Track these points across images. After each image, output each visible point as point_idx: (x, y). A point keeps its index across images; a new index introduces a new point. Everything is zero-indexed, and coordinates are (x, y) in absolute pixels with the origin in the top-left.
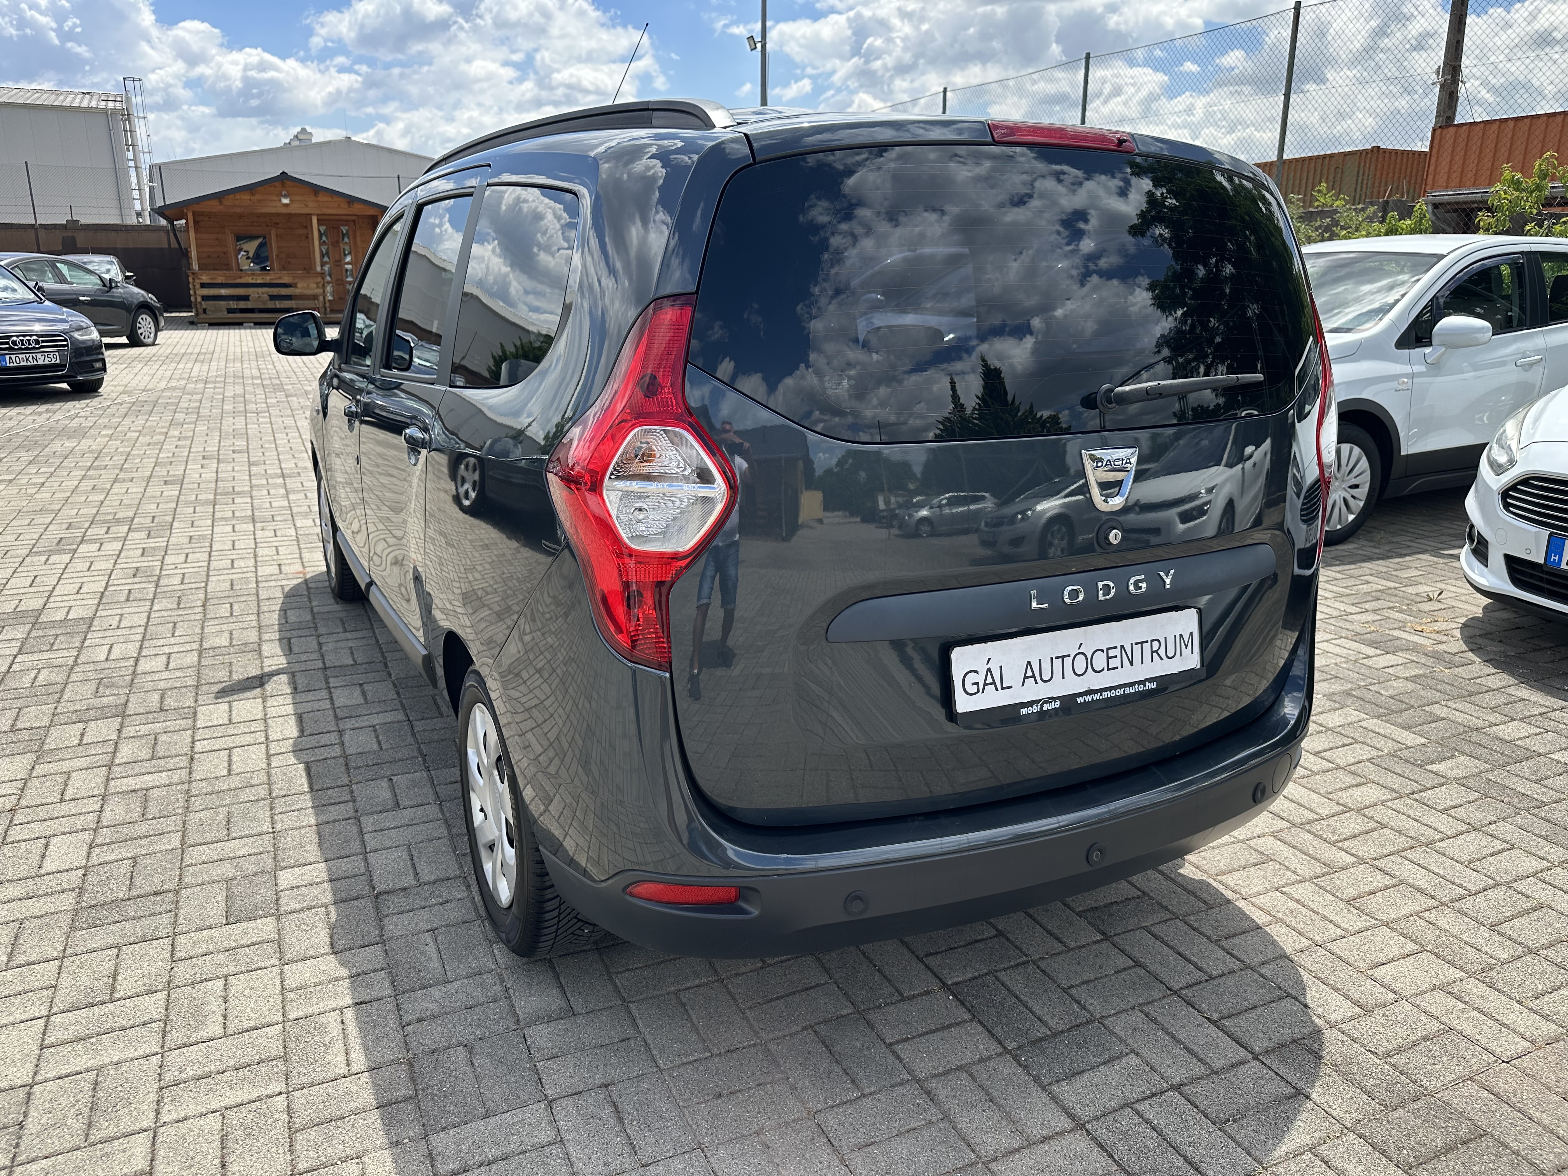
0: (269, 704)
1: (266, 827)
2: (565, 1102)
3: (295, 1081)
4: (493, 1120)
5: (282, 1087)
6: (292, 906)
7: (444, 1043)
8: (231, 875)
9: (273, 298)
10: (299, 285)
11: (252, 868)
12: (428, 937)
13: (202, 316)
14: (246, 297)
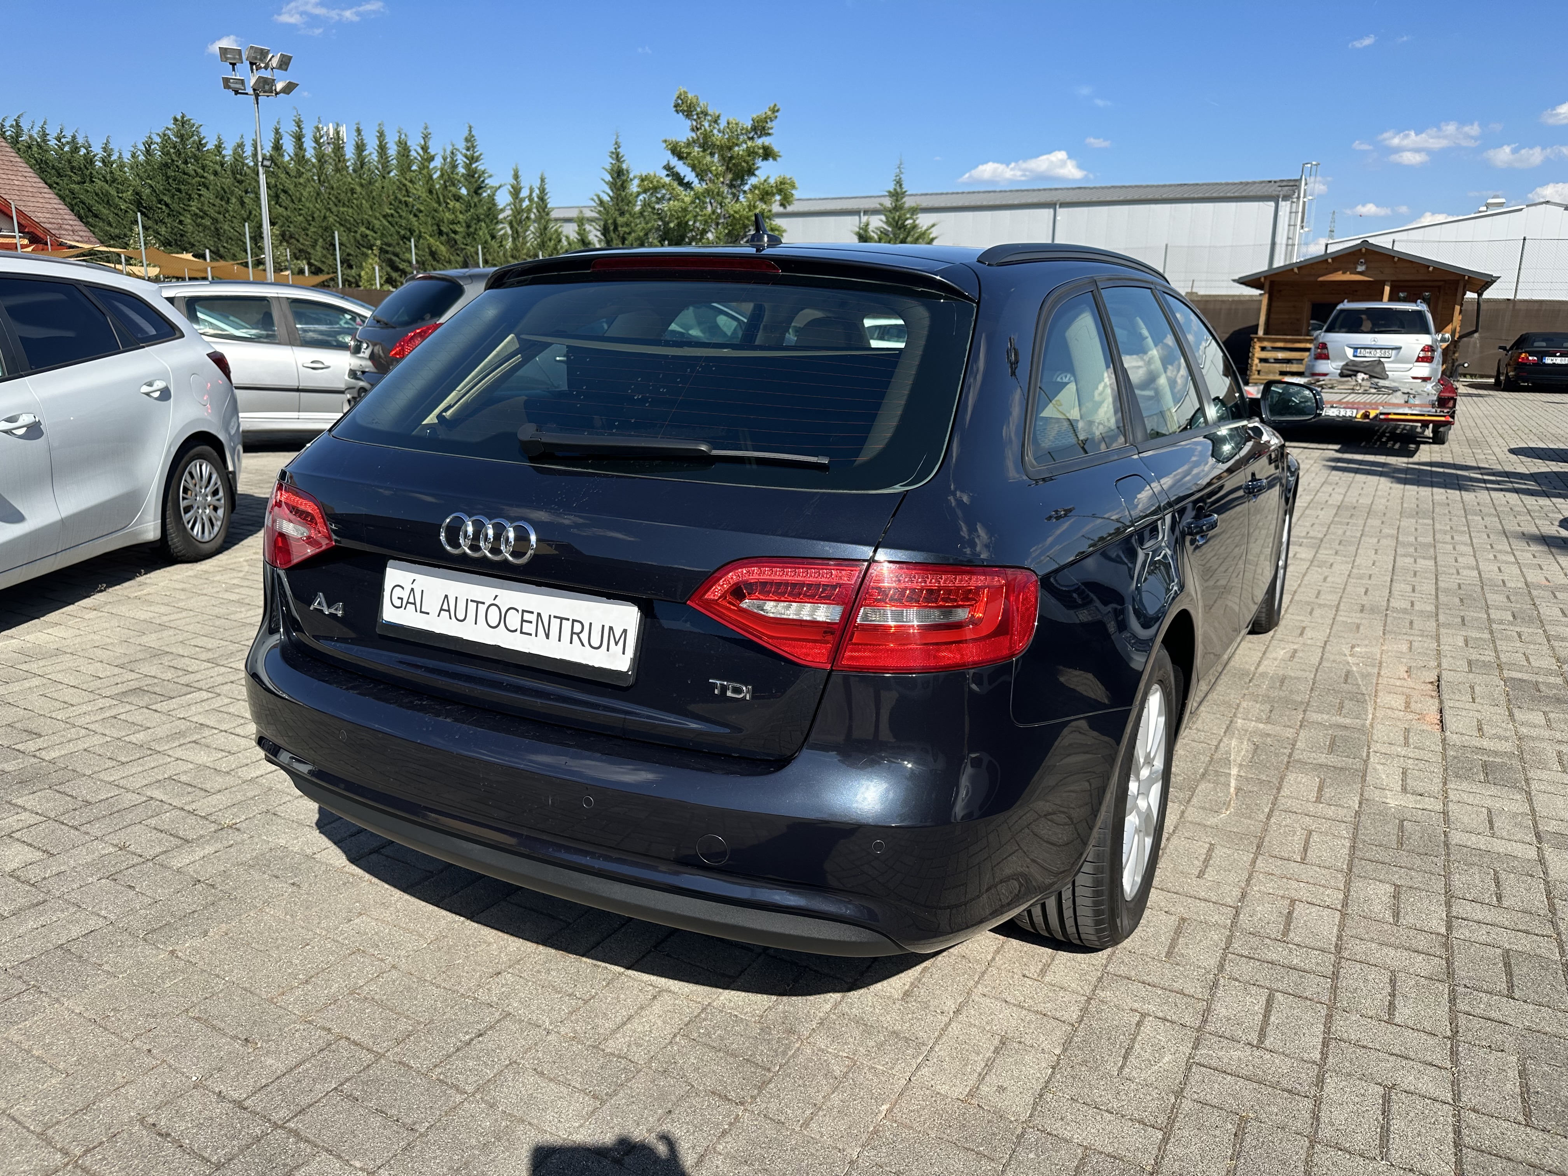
13: (1256, 376)
14: (1300, 361)
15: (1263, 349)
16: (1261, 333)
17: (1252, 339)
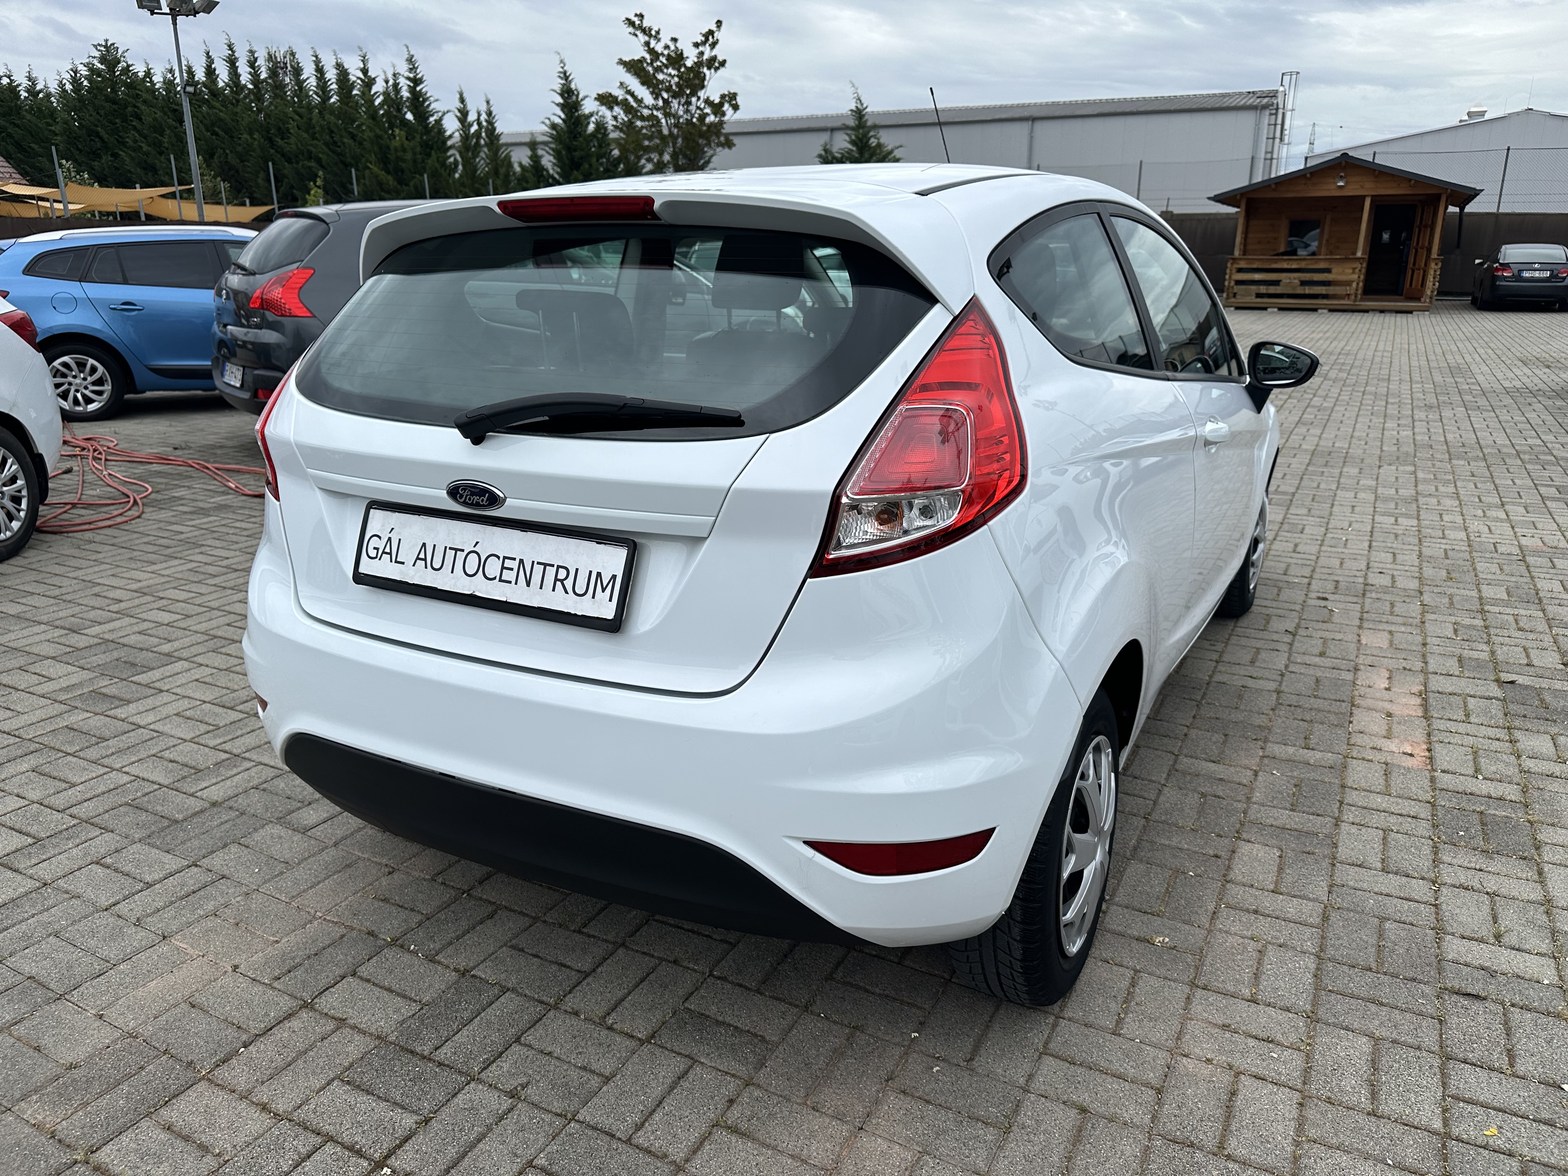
9: (1303, 283)
10: (1334, 271)
13: (1231, 300)
14: (1276, 283)
15: (1240, 270)
16: (1237, 253)
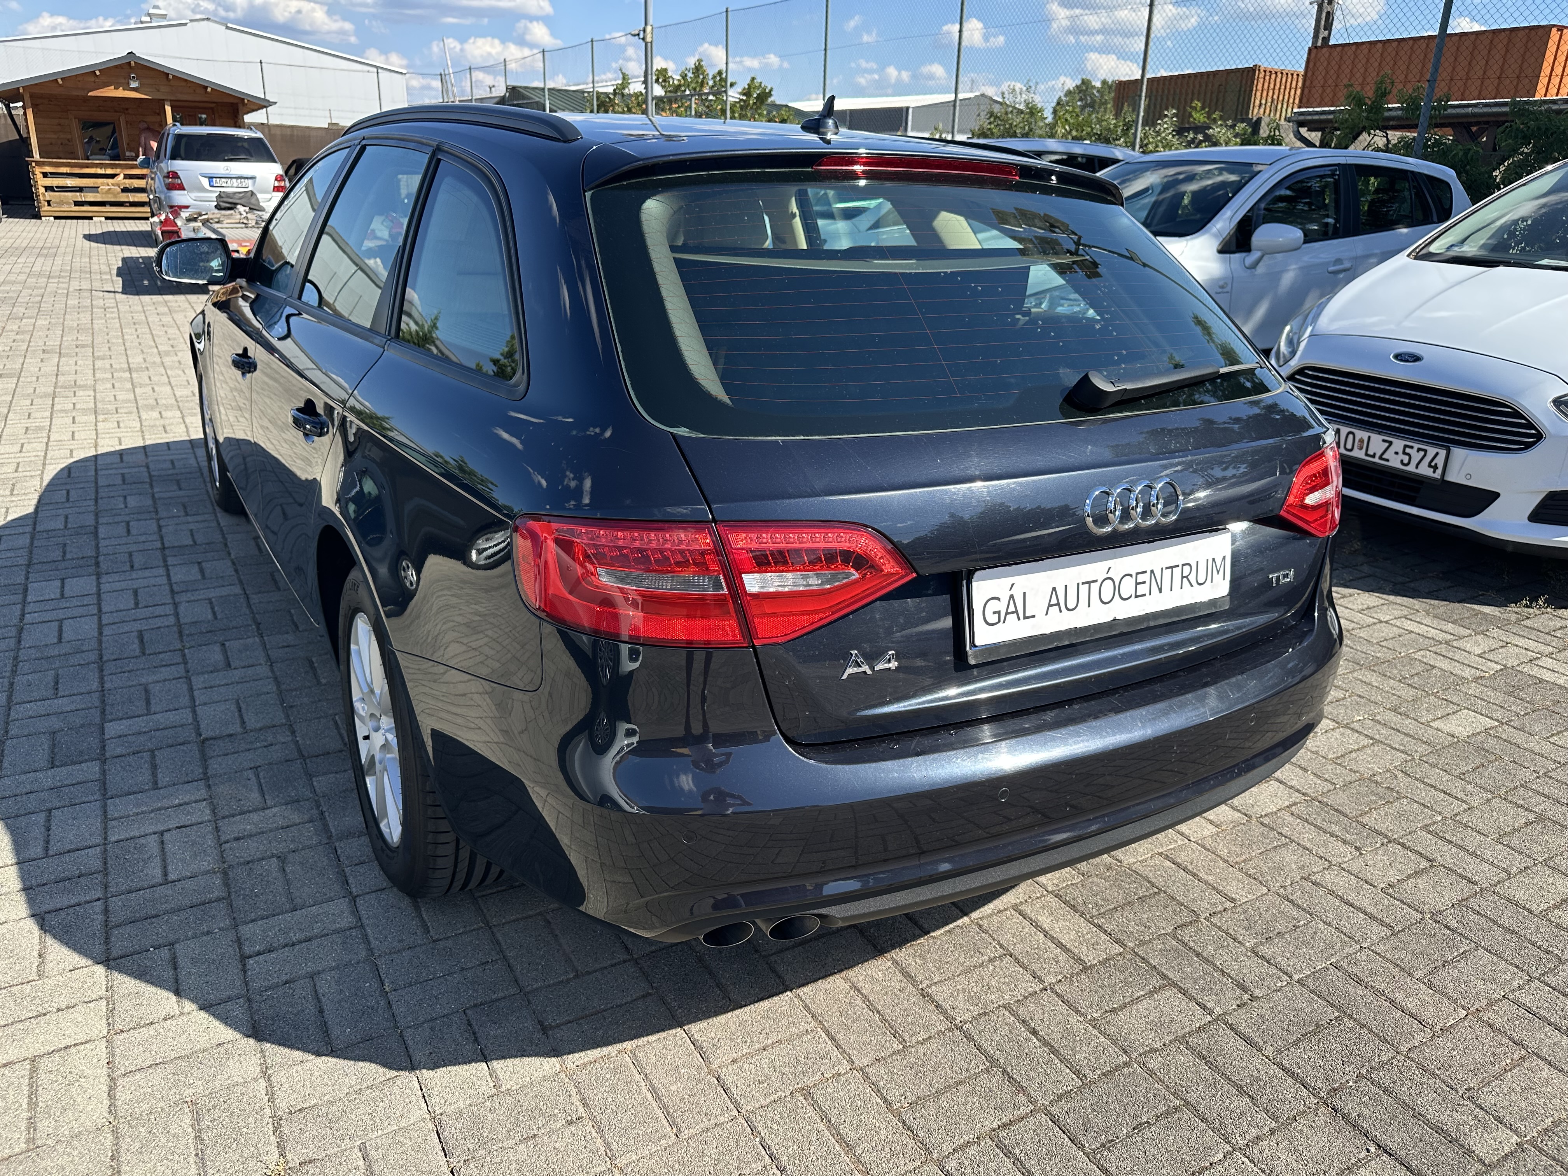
0: (103, 580)
1: (95, 685)
2: (367, 897)
3: (112, 890)
4: (298, 912)
5: (99, 895)
6: (119, 751)
7: (259, 855)
8: (57, 727)
9: (124, 190)
11: (79, 721)
12: (251, 774)
13: (46, 208)
14: (95, 189)
15: (45, 175)
16: (37, 156)
17: (28, 164)
